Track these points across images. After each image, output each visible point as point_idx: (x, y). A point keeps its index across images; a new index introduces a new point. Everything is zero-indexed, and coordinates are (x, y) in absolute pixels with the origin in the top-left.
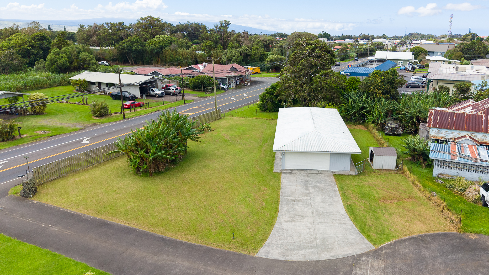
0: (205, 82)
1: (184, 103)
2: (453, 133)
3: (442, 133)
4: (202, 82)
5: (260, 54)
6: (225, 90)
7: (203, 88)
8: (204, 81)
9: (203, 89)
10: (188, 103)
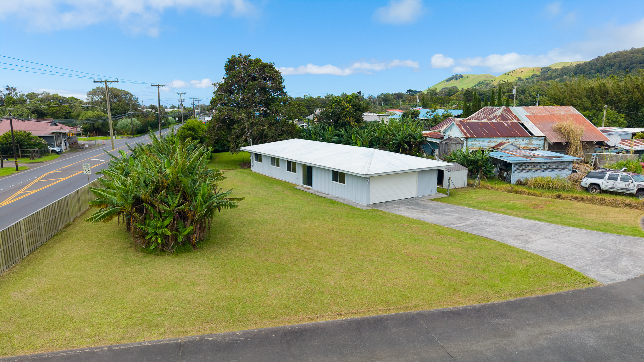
0: (24, 142)
1: (17, 170)
2: (489, 142)
3: (479, 144)
4: (18, 142)
5: (65, 112)
6: (58, 153)
7: (21, 151)
8: (21, 140)
9: (20, 153)
10: (23, 171)
